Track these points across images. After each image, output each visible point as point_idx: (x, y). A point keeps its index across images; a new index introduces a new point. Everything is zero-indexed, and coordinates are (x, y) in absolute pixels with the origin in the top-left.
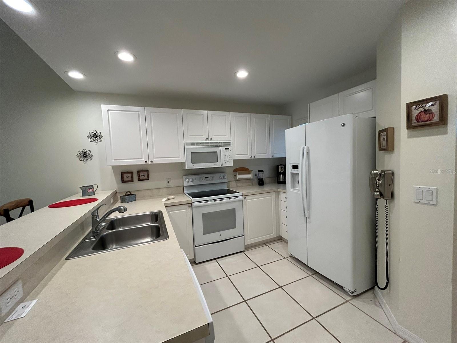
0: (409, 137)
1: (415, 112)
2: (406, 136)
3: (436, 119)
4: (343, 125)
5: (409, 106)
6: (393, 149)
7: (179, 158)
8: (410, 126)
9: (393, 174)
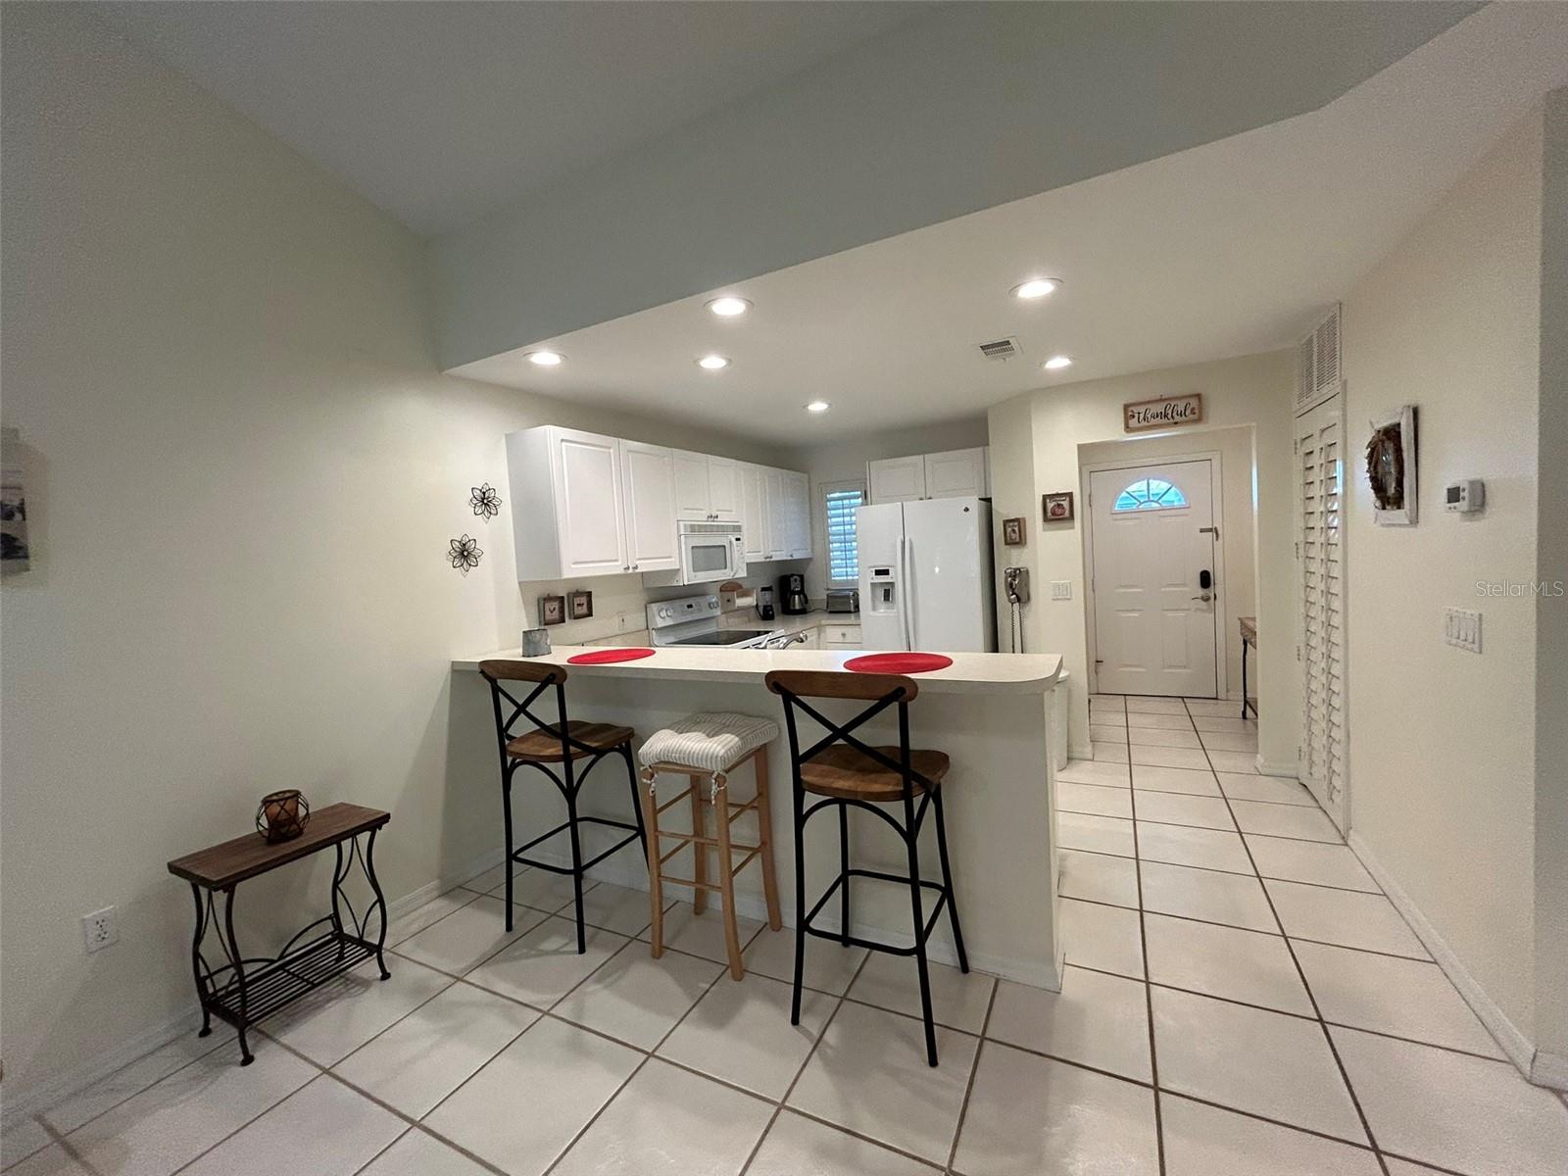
0: (1044, 530)
1: (1050, 505)
2: (1041, 529)
3: (1067, 514)
4: (967, 510)
5: (1045, 497)
6: (1026, 543)
7: (670, 560)
8: (1046, 519)
9: (1027, 572)
